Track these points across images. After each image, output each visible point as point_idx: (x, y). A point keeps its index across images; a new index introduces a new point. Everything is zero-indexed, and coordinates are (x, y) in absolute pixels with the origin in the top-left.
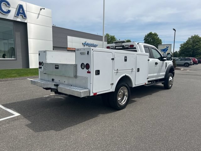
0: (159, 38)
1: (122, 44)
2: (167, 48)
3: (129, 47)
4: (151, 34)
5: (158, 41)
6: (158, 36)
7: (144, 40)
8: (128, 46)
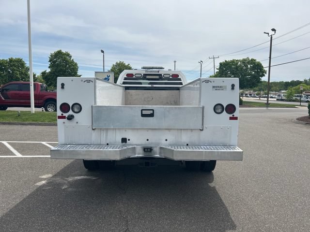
0: (74, 60)
1: (158, 72)
2: (108, 77)
3: (171, 77)
4: (59, 53)
5: (72, 65)
6: (71, 57)
7: (50, 61)
8: (168, 76)
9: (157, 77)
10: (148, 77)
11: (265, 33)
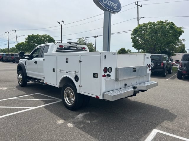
1: (77, 45)
8: (81, 48)
9: (76, 48)
10: (71, 48)
11: (58, 22)
